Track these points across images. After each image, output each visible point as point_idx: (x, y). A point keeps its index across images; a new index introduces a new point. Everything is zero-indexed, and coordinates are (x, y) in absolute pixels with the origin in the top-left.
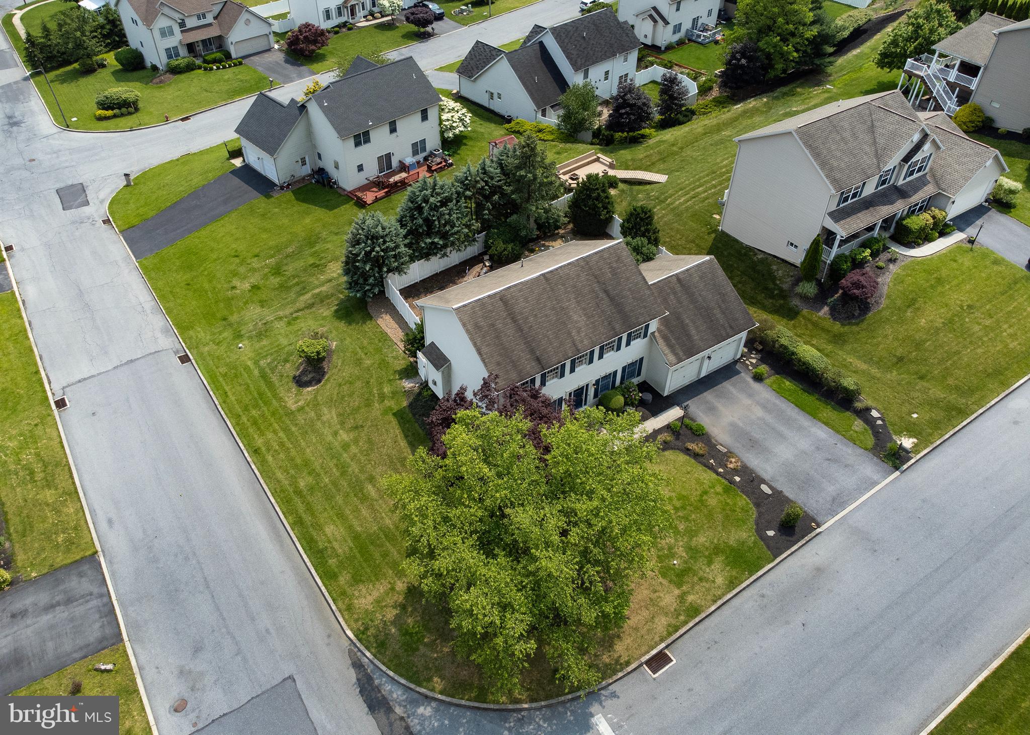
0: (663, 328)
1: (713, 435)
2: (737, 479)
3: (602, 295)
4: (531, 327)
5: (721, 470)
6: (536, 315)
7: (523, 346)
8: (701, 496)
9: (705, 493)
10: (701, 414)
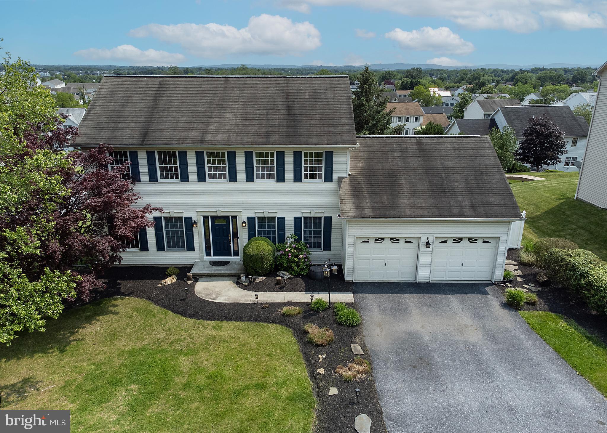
0: (360, 178)
1: (365, 333)
2: (333, 391)
3: (282, 108)
4: (169, 108)
5: (322, 371)
6: (184, 102)
7: (141, 119)
8: (247, 388)
9: (260, 387)
10: (376, 309)
